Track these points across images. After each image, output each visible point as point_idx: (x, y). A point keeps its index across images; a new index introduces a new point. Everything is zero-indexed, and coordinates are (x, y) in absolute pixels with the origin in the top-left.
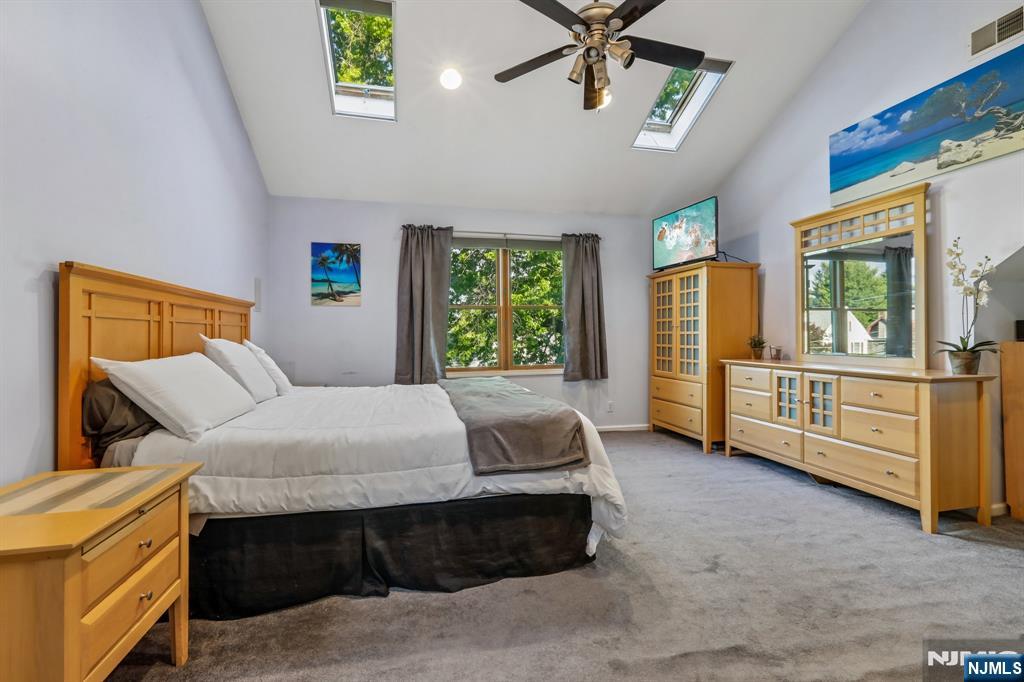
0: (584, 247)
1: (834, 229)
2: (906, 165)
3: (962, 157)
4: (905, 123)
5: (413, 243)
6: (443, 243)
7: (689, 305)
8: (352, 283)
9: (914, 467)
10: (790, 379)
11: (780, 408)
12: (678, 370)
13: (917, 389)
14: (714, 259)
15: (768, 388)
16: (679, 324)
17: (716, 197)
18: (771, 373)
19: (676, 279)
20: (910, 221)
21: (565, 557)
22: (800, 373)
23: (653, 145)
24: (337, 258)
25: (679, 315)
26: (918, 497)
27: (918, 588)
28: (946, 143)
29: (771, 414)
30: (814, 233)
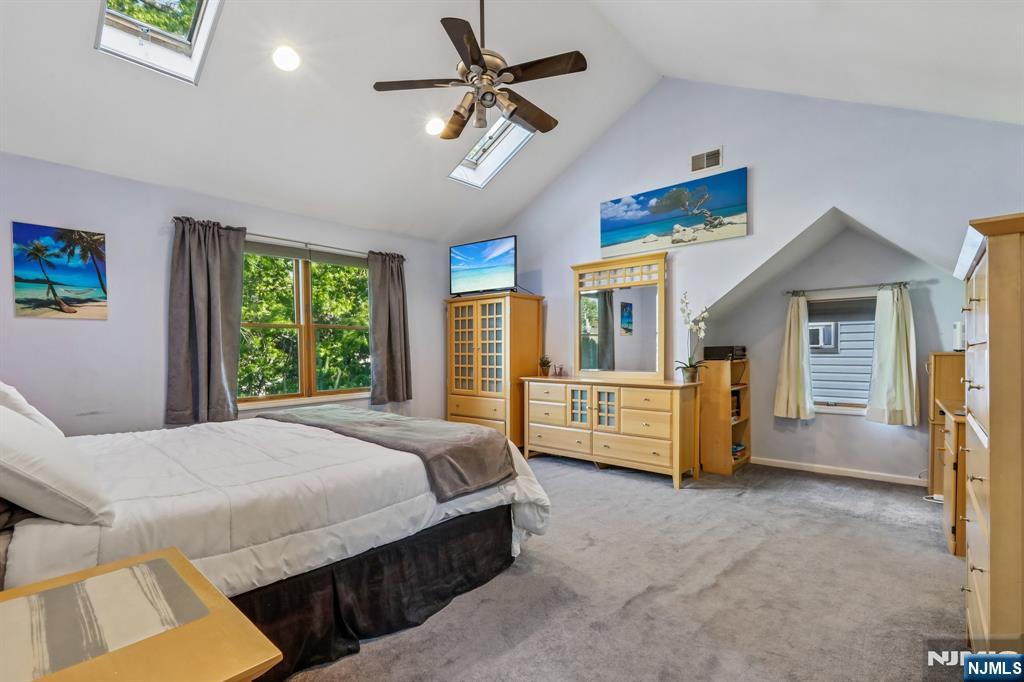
0: (389, 267)
1: (603, 275)
2: (652, 237)
3: (686, 238)
4: (652, 207)
5: (192, 241)
6: (233, 247)
7: (491, 329)
8: (91, 288)
9: (668, 447)
10: (582, 391)
11: (573, 414)
12: (480, 387)
13: (672, 394)
14: (512, 290)
15: (563, 399)
16: (480, 346)
17: (515, 237)
18: (566, 387)
19: (477, 306)
20: (655, 277)
21: (498, 564)
22: (589, 387)
23: (465, 179)
24: (63, 250)
25: (480, 339)
26: (672, 467)
27: (699, 523)
28: (677, 226)
29: (566, 420)
30: (588, 277)
